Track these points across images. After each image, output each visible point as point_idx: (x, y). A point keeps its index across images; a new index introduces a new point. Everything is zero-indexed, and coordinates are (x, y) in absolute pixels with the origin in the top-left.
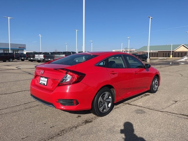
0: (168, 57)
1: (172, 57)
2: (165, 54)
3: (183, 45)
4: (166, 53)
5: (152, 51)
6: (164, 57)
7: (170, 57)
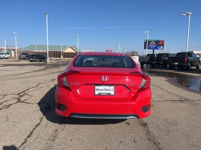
0: (59, 57)
1: (63, 57)
2: (55, 54)
3: (70, 47)
4: (57, 54)
5: (41, 51)
6: (56, 57)
7: (61, 57)
